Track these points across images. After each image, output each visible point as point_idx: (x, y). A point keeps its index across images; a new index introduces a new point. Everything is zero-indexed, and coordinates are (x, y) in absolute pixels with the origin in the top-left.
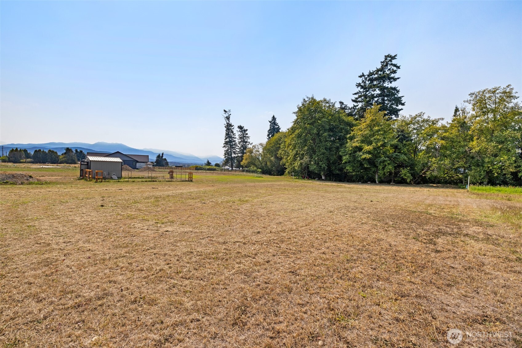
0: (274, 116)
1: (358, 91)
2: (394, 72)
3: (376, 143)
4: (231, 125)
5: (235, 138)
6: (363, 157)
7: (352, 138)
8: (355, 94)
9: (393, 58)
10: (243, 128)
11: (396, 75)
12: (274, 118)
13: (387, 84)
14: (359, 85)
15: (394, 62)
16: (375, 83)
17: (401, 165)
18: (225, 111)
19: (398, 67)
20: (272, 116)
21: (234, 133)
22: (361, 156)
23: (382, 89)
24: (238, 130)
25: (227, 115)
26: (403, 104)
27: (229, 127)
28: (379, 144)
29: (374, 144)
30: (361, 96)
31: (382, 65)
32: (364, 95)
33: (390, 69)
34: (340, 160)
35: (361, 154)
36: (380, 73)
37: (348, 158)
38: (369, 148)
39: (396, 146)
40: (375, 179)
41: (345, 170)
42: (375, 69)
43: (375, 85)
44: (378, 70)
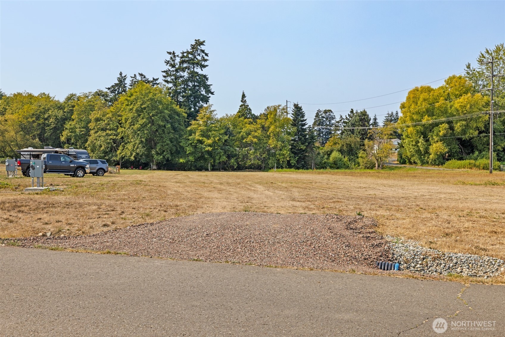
1: (168, 70)
2: (206, 60)
3: (214, 137)
6: (207, 149)
7: (193, 132)
9: (202, 43)
11: (206, 63)
14: (167, 62)
15: (203, 47)
16: (185, 65)
19: (207, 55)
22: (205, 148)
23: (193, 74)
26: (212, 93)
28: (217, 139)
29: (212, 138)
30: (170, 76)
31: (193, 48)
32: (173, 75)
33: (199, 55)
34: (179, 151)
35: (204, 146)
36: (190, 56)
37: (191, 149)
38: (210, 141)
39: (226, 141)
40: (208, 167)
41: (181, 160)
42: (185, 51)
43: (186, 68)
44: (188, 53)
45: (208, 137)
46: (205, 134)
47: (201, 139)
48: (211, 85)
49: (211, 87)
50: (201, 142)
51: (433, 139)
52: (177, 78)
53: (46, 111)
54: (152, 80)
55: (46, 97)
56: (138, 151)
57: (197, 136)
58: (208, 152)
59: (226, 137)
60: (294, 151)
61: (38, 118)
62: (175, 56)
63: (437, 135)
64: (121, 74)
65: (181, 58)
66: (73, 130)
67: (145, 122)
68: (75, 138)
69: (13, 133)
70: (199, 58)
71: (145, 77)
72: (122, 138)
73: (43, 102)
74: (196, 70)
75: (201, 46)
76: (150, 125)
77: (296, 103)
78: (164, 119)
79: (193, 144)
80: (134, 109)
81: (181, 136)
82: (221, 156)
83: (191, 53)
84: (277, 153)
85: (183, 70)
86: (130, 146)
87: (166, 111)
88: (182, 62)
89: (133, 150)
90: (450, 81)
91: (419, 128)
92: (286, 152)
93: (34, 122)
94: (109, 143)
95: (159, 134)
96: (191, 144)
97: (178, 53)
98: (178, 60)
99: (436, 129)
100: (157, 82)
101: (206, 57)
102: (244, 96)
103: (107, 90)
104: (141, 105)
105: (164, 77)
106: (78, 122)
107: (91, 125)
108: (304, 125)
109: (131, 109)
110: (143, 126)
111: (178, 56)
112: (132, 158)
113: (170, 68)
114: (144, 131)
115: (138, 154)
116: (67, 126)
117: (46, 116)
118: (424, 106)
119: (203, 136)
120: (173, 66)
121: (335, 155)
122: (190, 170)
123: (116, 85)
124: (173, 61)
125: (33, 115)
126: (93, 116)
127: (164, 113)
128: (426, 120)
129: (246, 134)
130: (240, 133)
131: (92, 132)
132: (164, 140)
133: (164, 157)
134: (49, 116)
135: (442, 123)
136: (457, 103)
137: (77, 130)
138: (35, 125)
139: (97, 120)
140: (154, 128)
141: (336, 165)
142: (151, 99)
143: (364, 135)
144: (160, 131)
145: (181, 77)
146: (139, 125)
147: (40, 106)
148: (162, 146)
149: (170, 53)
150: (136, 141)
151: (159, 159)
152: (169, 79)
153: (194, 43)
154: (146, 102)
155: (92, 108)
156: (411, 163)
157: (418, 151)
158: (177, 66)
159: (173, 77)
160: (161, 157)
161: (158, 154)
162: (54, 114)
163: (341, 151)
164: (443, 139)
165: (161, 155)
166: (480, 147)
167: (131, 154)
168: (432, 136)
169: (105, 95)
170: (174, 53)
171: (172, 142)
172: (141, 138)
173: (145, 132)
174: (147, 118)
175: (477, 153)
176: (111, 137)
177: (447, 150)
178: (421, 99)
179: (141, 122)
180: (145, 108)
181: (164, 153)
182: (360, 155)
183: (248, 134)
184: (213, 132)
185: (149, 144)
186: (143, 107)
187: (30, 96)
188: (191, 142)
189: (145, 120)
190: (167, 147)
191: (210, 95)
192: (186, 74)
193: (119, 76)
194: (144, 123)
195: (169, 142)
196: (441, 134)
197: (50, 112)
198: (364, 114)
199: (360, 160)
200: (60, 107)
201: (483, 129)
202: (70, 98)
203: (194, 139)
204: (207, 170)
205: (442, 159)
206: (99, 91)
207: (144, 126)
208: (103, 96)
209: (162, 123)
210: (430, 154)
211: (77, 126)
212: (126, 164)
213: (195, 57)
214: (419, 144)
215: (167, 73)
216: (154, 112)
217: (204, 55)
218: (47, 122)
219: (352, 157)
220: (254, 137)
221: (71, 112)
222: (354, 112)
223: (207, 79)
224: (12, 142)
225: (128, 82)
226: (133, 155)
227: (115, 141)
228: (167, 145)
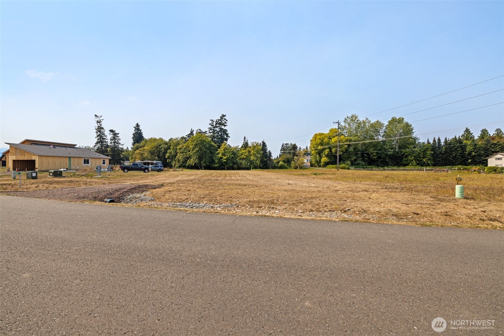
0: (138, 124)
2: (226, 123)
3: (227, 156)
4: (102, 128)
5: (107, 139)
6: (224, 161)
7: (218, 153)
8: (209, 128)
9: (225, 116)
10: (114, 132)
11: (226, 124)
12: (138, 125)
13: (223, 127)
14: (210, 124)
16: (218, 125)
17: (234, 164)
18: (96, 116)
19: (227, 121)
20: (136, 123)
21: (106, 135)
23: (221, 129)
24: (109, 132)
25: (98, 119)
26: (229, 137)
27: (100, 129)
28: (228, 156)
29: (226, 156)
30: (212, 130)
31: (221, 118)
32: (213, 129)
33: (224, 121)
34: (213, 161)
36: (220, 121)
37: (218, 161)
38: (225, 158)
39: (232, 157)
41: (216, 166)
42: (218, 119)
43: (218, 126)
44: (219, 120)
45: (225, 156)
46: (224, 155)
47: (221, 156)
48: (229, 133)
50: (222, 158)
51: (323, 156)
52: (214, 131)
53: (160, 145)
54: (205, 132)
55: (161, 139)
57: (220, 155)
58: (224, 162)
59: (233, 156)
60: (262, 161)
61: (157, 148)
62: (213, 122)
63: (324, 154)
64: (192, 129)
65: (216, 122)
66: (170, 153)
68: (172, 157)
69: (147, 155)
70: (224, 122)
71: (201, 131)
72: (189, 156)
73: (159, 142)
74: (222, 127)
75: (225, 117)
76: (200, 151)
77: (263, 141)
78: (206, 148)
81: (214, 155)
82: (230, 164)
83: (220, 120)
84: (254, 162)
85: (217, 127)
86: (192, 160)
87: (207, 145)
88: (216, 124)
89: (194, 161)
90: (331, 130)
91: (317, 151)
92: (258, 162)
93: (155, 150)
94: (184, 158)
95: (204, 155)
96: (217, 159)
97: (215, 120)
98: (215, 123)
99: (324, 152)
100: (207, 132)
101: (226, 122)
102: (245, 138)
103: (186, 136)
104: (196, 142)
105: (209, 130)
106: (172, 150)
107: (178, 151)
108: (267, 150)
109: (192, 144)
110: (197, 151)
111: (214, 121)
112: (193, 165)
113: (211, 126)
115: (195, 163)
116: (169, 151)
117: (160, 147)
118: (318, 141)
120: (212, 126)
121: (281, 163)
122: (218, 169)
123: (190, 134)
124: (213, 123)
125: (155, 147)
126: (178, 147)
127: (206, 146)
128: (320, 147)
129: (241, 154)
130: (239, 154)
131: (178, 154)
133: (206, 164)
134: (162, 148)
135: (326, 149)
136: (333, 140)
137: (172, 153)
138: (156, 151)
139: (180, 149)
140: (202, 152)
141: (281, 167)
142: (200, 140)
143: (294, 154)
144: (205, 153)
145: (216, 130)
147: (158, 143)
149: (211, 120)
150: (194, 158)
151: (204, 165)
152: (211, 131)
153: (221, 116)
154: (198, 141)
155: (179, 144)
156: (315, 166)
157: (317, 161)
158: (214, 126)
159: (212, 131)
161: (203, 163)
162: (163, 146)
163: (284, 161)
164: (327, 156)
166: (344, 159)
167: (193, 163)
168: (322, 154)
169: (185, 138)
170: (213, 120)
171: (210, 158)
172: (197, 156)
173: (198, 154)
174: (199, 148)
175: (342, 162)
176: (185, 156)
177: (328, 161)
178: (318, 139)
179: (196, 149)
180: (198, 144)
182: (292, 163)
183: (242, 154)
184: (227, 153)
185: (200, 158)
186: (197, 143)
187: (155, 139)
188: (217, 158)
190: (207, 160)
191: (228, 138)
192: (218, 129)
193: (191, 130)
195: (208, 158)
196: (326, 153)
197: (162, 146)
198: (295, 145)
199: (292, 165)
200: (166, 143)
201: (345, 151)
202: (171, 140)
203: (218, 157)
204: (225, 169)
205: (326, 164)
206: (183, 137)
208: (185, 139)
209: (205, 150)
210: (322, 162)
211: (173, 151)
212: (191, 167)
213: (222, 122)
214: (317, 158)
215: (210, 129)
216: (202, 145)
217: (226, 121)
218: (161, 150)
219: (289, 164)
220: (245, 156)
221: (170, 146)
222: (292, 144)
223: (227, 131)
224: (146, 158)
225: (195, 133)
227: (187, 157)
228: (208, 159)
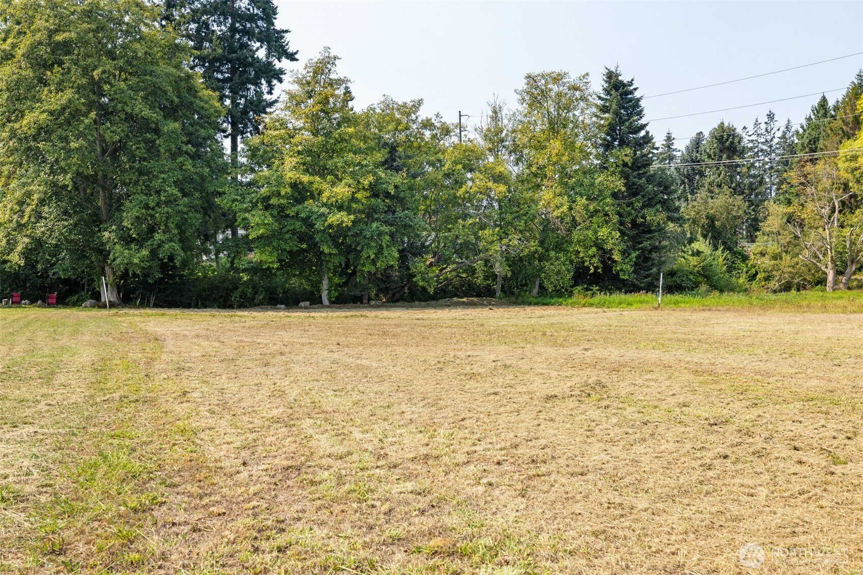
6: (334, 219)
22: (324, 216)
26: (292, 57)
35: (324, 210)
37: (269, 220)
38: (342, 190)
40: (319, 291)
46: (316, 165)
47: (306, 178)
48: (287, 31)
49: (287, 36)
50: (301, 193)
56: (40, 229)
57: (290, 170)
58: (339, 229)
67: (70, 101)
76: (93, 115)
77: (613, 69)
78: (153, 94)
79: (273, 201)
80: (19, 52)
82: (381, 248)
89: (20, 227)
95: (132, 158)
96: (266, 199)
110: (64, 119)
112: (16, 259)
114: (65, 139)
115: (38, 242)
119: (309, 169)
122: (246, 303)
132: (156, 184)
133: (153, 253)
140: (111, 132)
144: (136, 147)
146: (45, 115)
148: (147, 207)
150: (29, 184)
151: (136, 261)
160: (145, 252)
161: (127, 240)
165: (141, 246)
167: (12, 243)
172: (52, 172)
173: (74, 145)
174: (79, 89)
179: (54, 100)
180: (66, 47)
181: (157, 236)
184: (351, 155)
186: (59, 38)
189: (69, 94)
194: (64, 109)
195: (175, 193)
199: (765, 265)
203: (277, 181)
204: (313, 300)
207: (68, 122)
223: (275, 12)
226: (19, 248)
228: (168, 202)
